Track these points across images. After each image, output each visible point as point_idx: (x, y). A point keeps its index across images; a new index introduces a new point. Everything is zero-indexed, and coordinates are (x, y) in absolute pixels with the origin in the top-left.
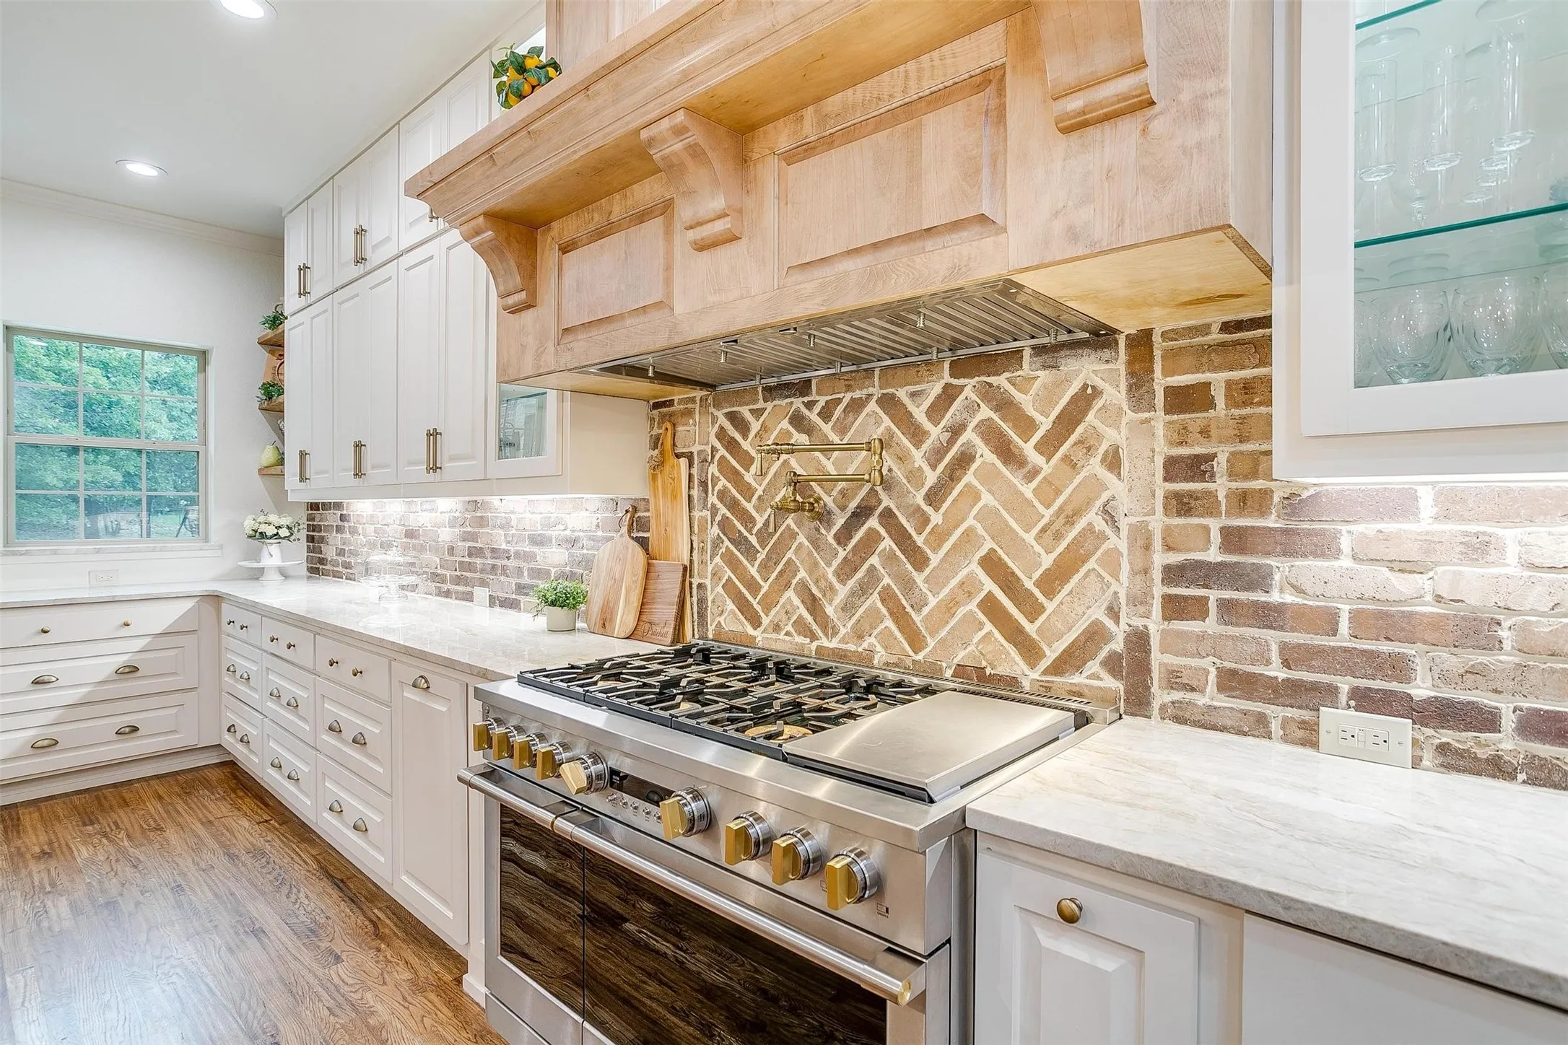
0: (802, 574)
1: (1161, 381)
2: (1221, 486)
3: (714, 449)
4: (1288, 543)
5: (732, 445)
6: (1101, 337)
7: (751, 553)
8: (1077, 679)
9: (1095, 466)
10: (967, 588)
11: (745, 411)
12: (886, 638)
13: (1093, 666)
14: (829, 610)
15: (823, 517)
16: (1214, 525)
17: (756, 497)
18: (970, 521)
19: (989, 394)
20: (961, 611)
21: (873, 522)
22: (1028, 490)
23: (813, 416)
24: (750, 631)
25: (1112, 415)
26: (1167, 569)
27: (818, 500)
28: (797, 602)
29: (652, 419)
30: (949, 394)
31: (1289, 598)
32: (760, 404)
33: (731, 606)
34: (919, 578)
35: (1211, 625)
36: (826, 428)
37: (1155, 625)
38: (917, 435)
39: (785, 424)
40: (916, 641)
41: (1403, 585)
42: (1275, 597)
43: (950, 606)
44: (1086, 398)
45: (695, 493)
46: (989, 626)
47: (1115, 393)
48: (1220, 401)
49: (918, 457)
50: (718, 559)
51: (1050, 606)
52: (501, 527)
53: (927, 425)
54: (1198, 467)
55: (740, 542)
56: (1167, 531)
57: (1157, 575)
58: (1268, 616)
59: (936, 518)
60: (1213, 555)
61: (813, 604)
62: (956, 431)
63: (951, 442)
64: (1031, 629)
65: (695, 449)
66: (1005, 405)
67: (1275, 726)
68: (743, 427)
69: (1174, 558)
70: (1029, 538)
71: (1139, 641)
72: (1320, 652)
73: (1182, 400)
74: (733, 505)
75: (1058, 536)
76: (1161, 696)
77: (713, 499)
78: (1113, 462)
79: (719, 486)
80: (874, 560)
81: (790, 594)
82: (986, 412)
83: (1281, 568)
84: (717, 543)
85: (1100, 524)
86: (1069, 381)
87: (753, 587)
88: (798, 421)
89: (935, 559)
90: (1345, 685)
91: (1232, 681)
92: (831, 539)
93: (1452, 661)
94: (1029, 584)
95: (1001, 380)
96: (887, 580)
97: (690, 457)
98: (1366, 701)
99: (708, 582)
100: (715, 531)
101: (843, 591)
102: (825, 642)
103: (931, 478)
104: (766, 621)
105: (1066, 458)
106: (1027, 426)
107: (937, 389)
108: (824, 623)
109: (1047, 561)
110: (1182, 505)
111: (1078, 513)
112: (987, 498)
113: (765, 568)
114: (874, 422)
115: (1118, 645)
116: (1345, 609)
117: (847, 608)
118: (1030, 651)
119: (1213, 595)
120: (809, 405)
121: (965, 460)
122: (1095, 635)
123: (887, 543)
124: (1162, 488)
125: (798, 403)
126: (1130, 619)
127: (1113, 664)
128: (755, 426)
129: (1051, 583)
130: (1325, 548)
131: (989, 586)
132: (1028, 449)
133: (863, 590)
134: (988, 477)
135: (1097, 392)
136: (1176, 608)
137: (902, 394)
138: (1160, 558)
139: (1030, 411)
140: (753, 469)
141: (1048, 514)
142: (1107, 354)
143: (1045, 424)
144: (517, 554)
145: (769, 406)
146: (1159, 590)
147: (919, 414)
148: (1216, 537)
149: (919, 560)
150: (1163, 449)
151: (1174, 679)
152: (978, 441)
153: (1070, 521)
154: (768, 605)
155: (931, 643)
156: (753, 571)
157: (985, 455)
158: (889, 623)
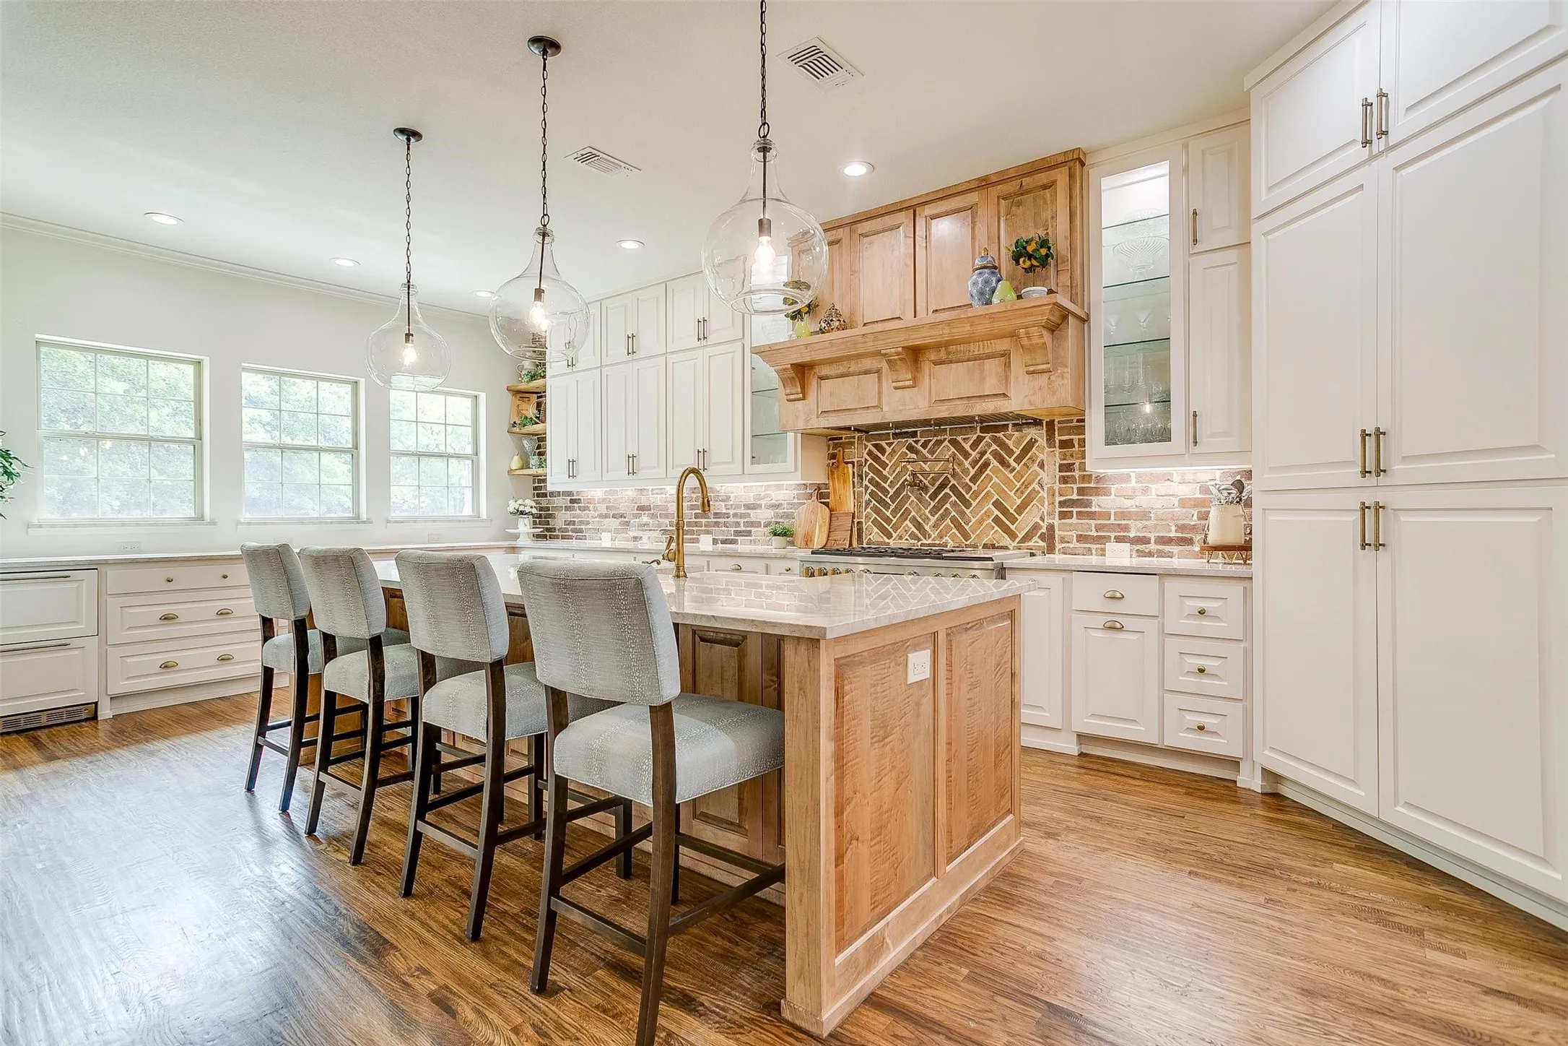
0: (913, 513)
1: (1057, 438)
2: (1077, 474)
3: (866, 460)
4: (1097, 491)
5: (876, 458)
6: (1036, 422)
7: (887, 506)
8: (1030, 544)
9: (1035, 467)
10: (988, 514)
11: (883, 443)
12: (953, 537)
13: (1036, 538)
14: (927, 528)
15: (925, 489)
16: (1075, 487)
17: (889, 481)
18: (989, 488)
19: (995, 440)
20: (986, 523)
21: (947, 490)
22: (1011, 476)
23: (919, 447)
24: (887, 541)
25: (1041, 449)
26: (1060, 502)
27: (921, 481)
28: (910, 525)
29: (829, 446)
30: (980, 439)
31: (1097, 510)
32: (891, 441)
33: (876, 530)
34: (968, 512)
35: (1074, 520)
36: (925, 452)
37: (1056, 522)
38: (966, 455)
39: (904, 449)
40: (966, 536)
41: (1128, 503)
42: (1093, 509)
43: (981, 521)
44: (1032, 443)
45: (856, 480)
46: (996, 528)
47: (1042, 442)
48: (1077, 446)
49: (967, 464)
50: (869, 510)
51: (1020, 518)
52: (722, 501)
53: (971, 451)
54: (1069, 467)
55: (881, 501)
56: (1060, 489)
57: (1057, 505)
58: (1091, 515)
59: (975, 488)
60: (1075, 497)
61: (919, 526)
62: (983, 454)
63: (981, 458)
64: (1013, 527)
65: (855, 460)
66: (1002, 445)
67: (1094, 552)
68: (882, 451)
69: (1062, 499)
70: (1012, 494)
71: (1051, 528)
72: (1106, 525)
73: (1065, 445)
74: (877, 485)
75: (1022, 493)
76: (1059, 546)
77: (866, 482)
78: (1042, 466)
79: (869, 477)
80: (948, 505)
81: (907, 522)
82: (994, 447)
83: (1095, 499)
84: (868, 503)
85: (1037, 488)
86: (1026, 436)
87: (888, 521)
88: (911, 448)
89: (974, 504)
90: (1113, 535)
91: (1081, 538)
92: (927, 498)
93: (1140, 524)
94: (1012, 511)
95: (1000, 435)
96: (953, 513)
97: (853, 463)
98: (1119, 540)
99: (863, 520)
100: (868, 497)
101: (933, 519)
102: (925, 541)
103: (972, 472)
104: (894, 535)
105: (1025, 464)
106: (1010, 453)
107: (975, 437)
108: (925, 533)
109: (1019, 502)
110: (1064, 480)
111: (1029, 484)
112: (995, 479)
113: (894, 512)
114: (947, 450)
115: (1044, 530)
116: (1113, 511)
117: (935, 526)
118: (1012, 535)
119: (1075, 510)
120: (916, 442)
121: (986, 464)
122: (1036, 527)
123: (954, 498)
124: (1058, 474)
125: (911, 441)
126: (1048, 521)
127: (1042, 537)
128: (889, 450)
129: (1020, 510)
130: (1107, 493)
131: (996, 512)
132: (1011, 461)
133: (943, 517)
134: (995, 471)
135: (1036, 441)
136: (1063, 515)
137: (959, 438)
138: (1058, 499)
139: (1012, 447)
140: (888, 469)
141: (1018, 485)
142: (1039, 427)
143: (1017, 452)
144: (735, 515)
145: (896, 441)
146: (1057, 510)
147: (967, 447)
148: (1075, 491)
149: (968, 504)
150: (1059, 461)
151: (1063, 540)
152: (991, 458)
153: (1027, 487)
154: (896, 528)
155: (973, 537)
156: (888, 514)
157: (994, 463)
158: (954, 530)
